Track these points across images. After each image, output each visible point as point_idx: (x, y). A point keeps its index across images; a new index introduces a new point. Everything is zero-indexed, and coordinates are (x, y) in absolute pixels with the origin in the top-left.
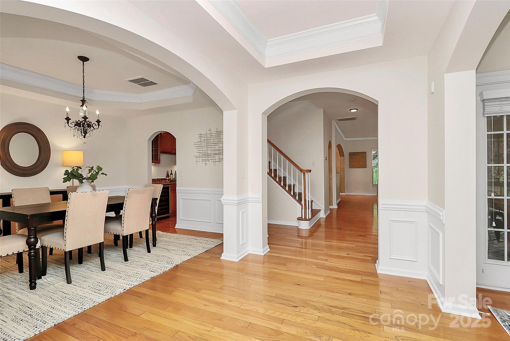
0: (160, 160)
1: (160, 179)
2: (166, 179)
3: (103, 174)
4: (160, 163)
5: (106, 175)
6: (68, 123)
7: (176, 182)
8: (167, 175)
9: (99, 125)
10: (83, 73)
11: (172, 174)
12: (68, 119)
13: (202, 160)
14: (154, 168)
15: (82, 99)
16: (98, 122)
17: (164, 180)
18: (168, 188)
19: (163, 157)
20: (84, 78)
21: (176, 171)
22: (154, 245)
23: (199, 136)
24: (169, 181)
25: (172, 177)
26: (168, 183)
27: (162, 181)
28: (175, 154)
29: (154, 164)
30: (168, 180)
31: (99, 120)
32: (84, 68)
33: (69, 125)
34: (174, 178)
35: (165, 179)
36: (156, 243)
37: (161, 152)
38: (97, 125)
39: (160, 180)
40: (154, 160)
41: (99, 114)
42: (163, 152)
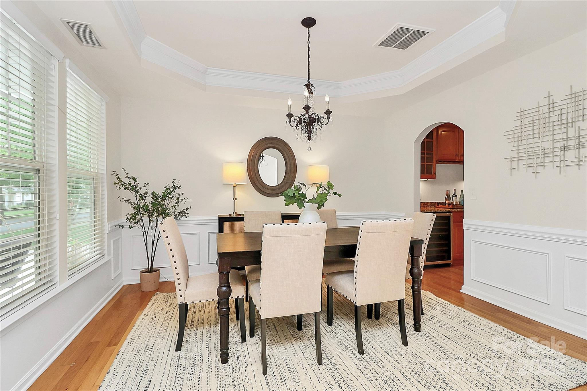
0: (435, 173)
1: (436, 202)
2: (446, 204)
3: (335, 193)
4: (435, 178)
5: (340, 195)
6: (290, 121)
7: (463, 208)
8: (447, 196)
9: (328, 118)
10: (309, 44)
11: (456, 196)
12: (290, 116)
13: (525, 166)
14: (424, 186)
15: (307, 83)
16: (328, 113)
17: (440, 204)
18: (448, 218)
19: (441, 169)
20: (310, 52)
21: (462, 191)
22: (417, 328)
23: (519, 114)
24: (449, 207)
25: (456, 200)
26: (448, 210)
27: (438, 207)
28: (461, 162)
29: (426, 180)
30: (449, 204)
31: (329, 110)
32: (309, 37)
33: (291, 124)
34: (459, 202)
35: (443, 204)
36: (420, 326)
37: (436, 161)
38: (327, 118)
39: (435, 205)
40: (426, 174)
41: (328, 100)
42: (440, 161)
